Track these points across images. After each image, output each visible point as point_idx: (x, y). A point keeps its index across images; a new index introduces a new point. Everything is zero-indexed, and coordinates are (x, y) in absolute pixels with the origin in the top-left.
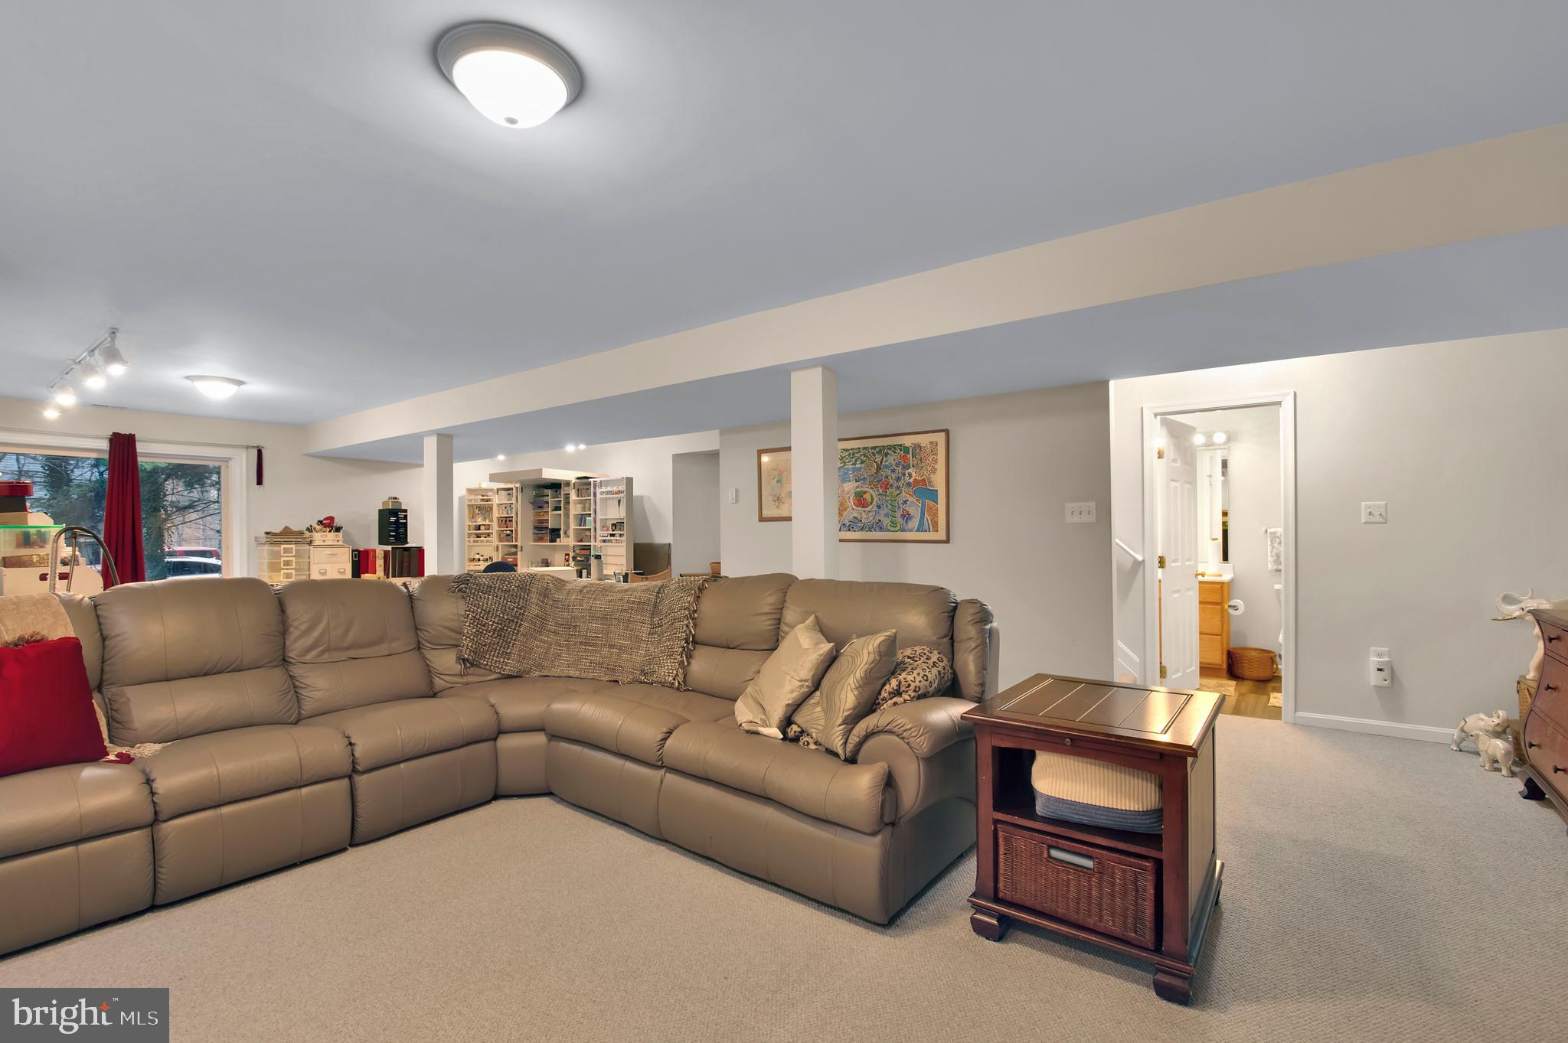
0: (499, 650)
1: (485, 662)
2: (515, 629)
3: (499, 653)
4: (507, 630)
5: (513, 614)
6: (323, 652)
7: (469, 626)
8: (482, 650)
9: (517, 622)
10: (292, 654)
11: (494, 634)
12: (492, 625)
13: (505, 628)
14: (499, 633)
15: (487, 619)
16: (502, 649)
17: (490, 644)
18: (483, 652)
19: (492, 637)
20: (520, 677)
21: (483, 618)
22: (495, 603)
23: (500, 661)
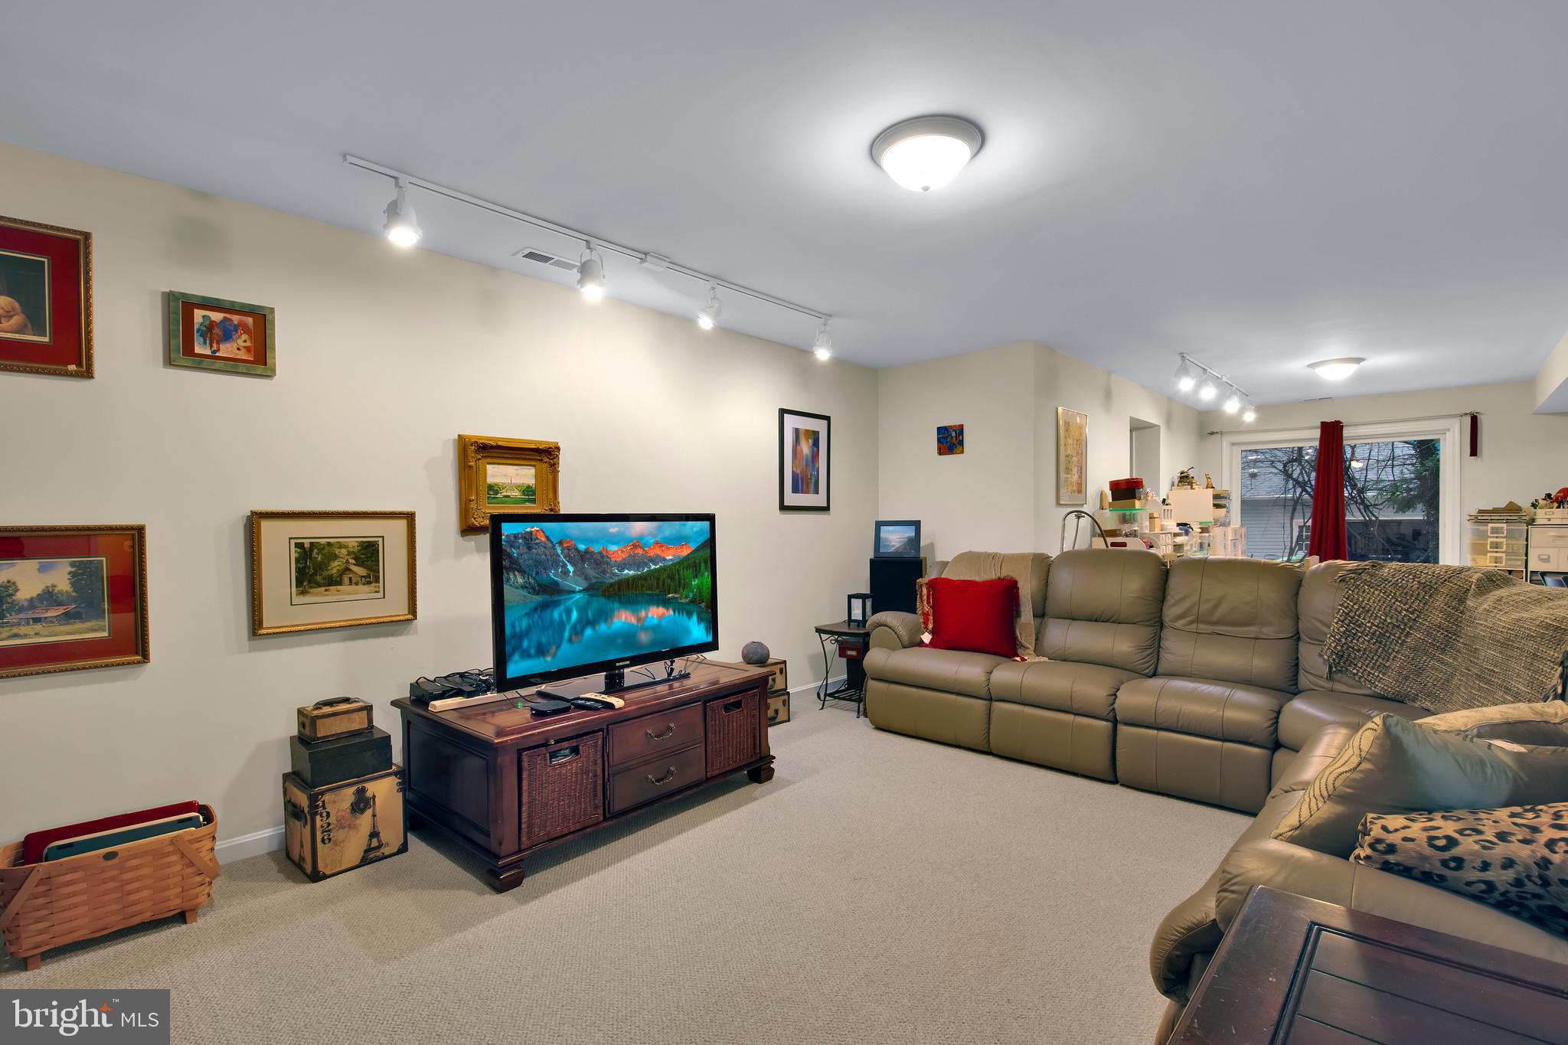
0: (1377, 660)
1: (1355, 671)
2: (1399, 638)
3: (1375, 664)
4: (1389, 637)
5: (1400, 618)
6: (1192, 622)
7: (1337, 623)
8: (1353, 656)
9: (1405, 629)
10: (1166, 619)
11: (1372, 639)
12: (1370, 628)
13: (1388, 635)
14: (1380, 638)
15: (1364, 619)
16: (1380, 660)
17: (1365, 649)
18: (1355, 658)
19: (1369, 642)
20: (1401, 702)
21: (1359, 616)
22: (1379, 601)
23: (1374, 674)
